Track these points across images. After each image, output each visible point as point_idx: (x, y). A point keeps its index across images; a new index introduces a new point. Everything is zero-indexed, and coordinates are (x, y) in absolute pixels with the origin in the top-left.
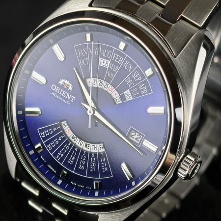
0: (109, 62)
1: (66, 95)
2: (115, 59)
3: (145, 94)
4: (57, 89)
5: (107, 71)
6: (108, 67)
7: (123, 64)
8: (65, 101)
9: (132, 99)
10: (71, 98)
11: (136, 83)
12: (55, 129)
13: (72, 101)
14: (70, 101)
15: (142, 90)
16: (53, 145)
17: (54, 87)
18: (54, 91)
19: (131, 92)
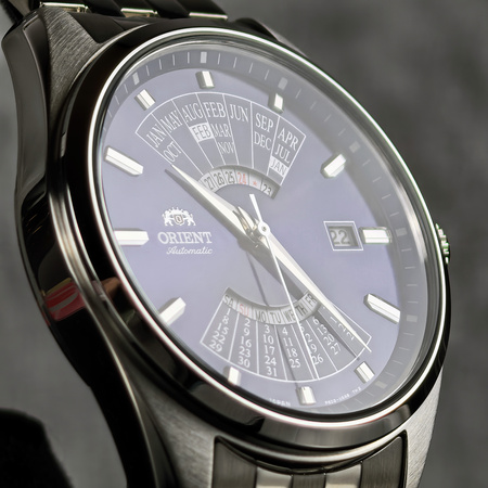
0: (207, 124)
1: (192, 237)
2: (211, 112)
3: (297, 146)
4: (170, 238)
5: (218, 145)
6: (212, 136)
7: (230, 114)
8: (199, 252)
9: (288, 169)
10: (205, 239)
11: (270, 135)
12: (226, 320)
13: (209, 242)
14: (205, 244)
15: (289, 142)
16: (246, 352)
17: (164, 238)
18: (169, 245)
19: (277, 157)
